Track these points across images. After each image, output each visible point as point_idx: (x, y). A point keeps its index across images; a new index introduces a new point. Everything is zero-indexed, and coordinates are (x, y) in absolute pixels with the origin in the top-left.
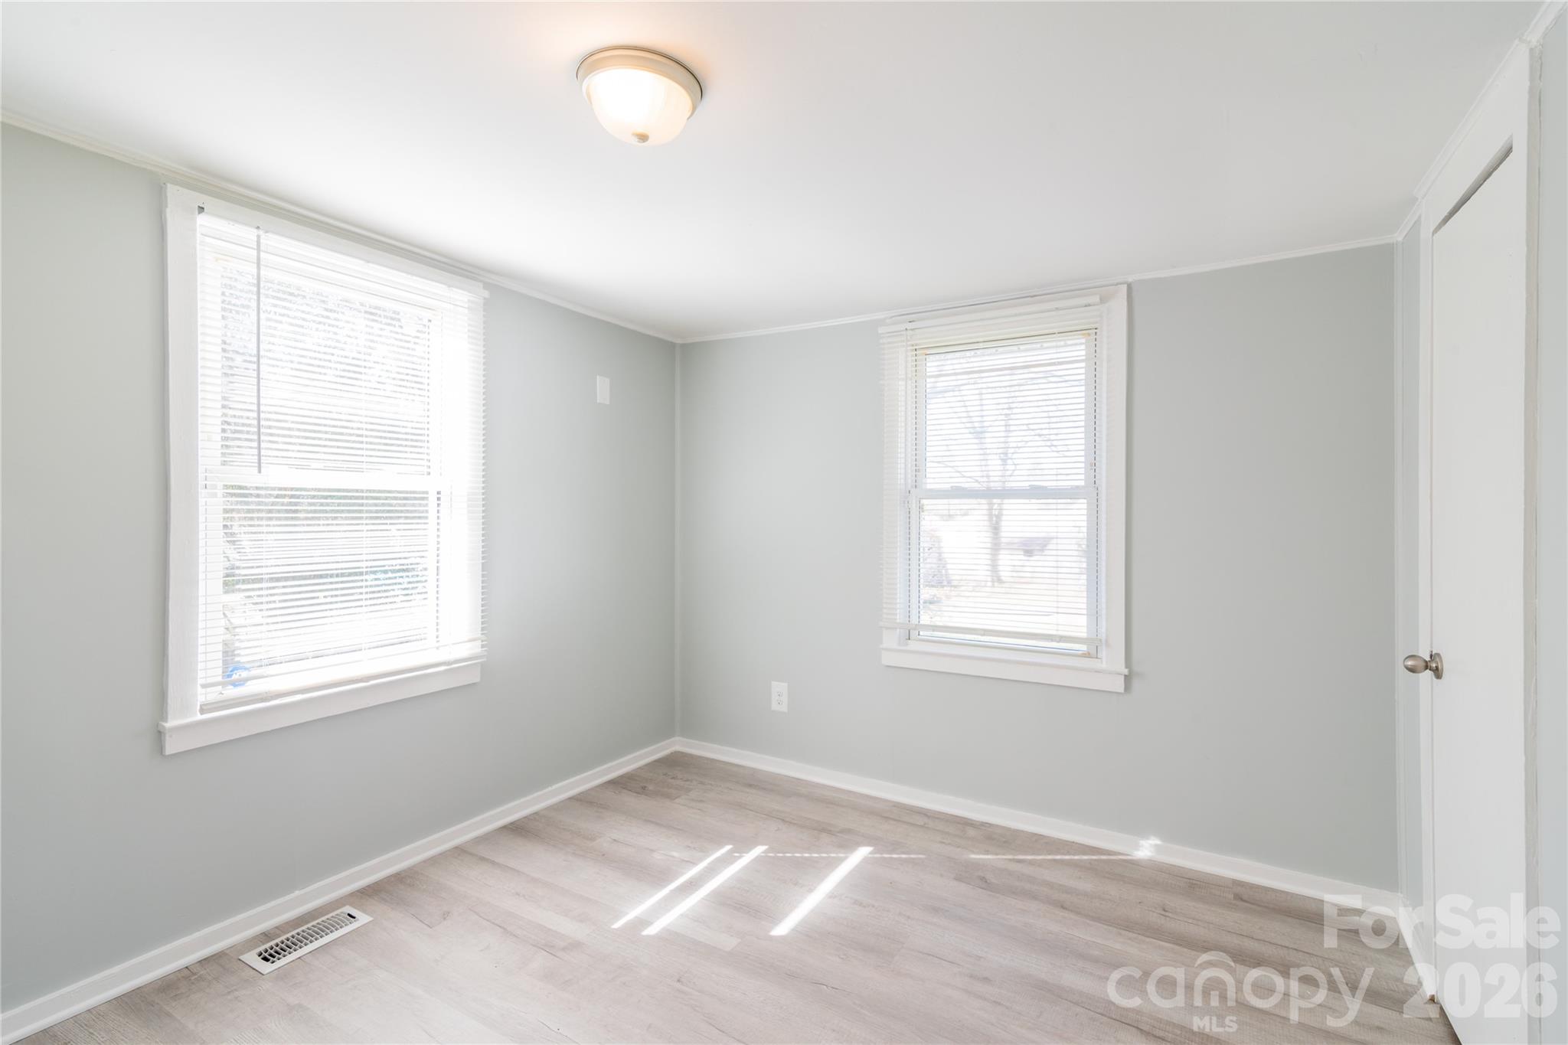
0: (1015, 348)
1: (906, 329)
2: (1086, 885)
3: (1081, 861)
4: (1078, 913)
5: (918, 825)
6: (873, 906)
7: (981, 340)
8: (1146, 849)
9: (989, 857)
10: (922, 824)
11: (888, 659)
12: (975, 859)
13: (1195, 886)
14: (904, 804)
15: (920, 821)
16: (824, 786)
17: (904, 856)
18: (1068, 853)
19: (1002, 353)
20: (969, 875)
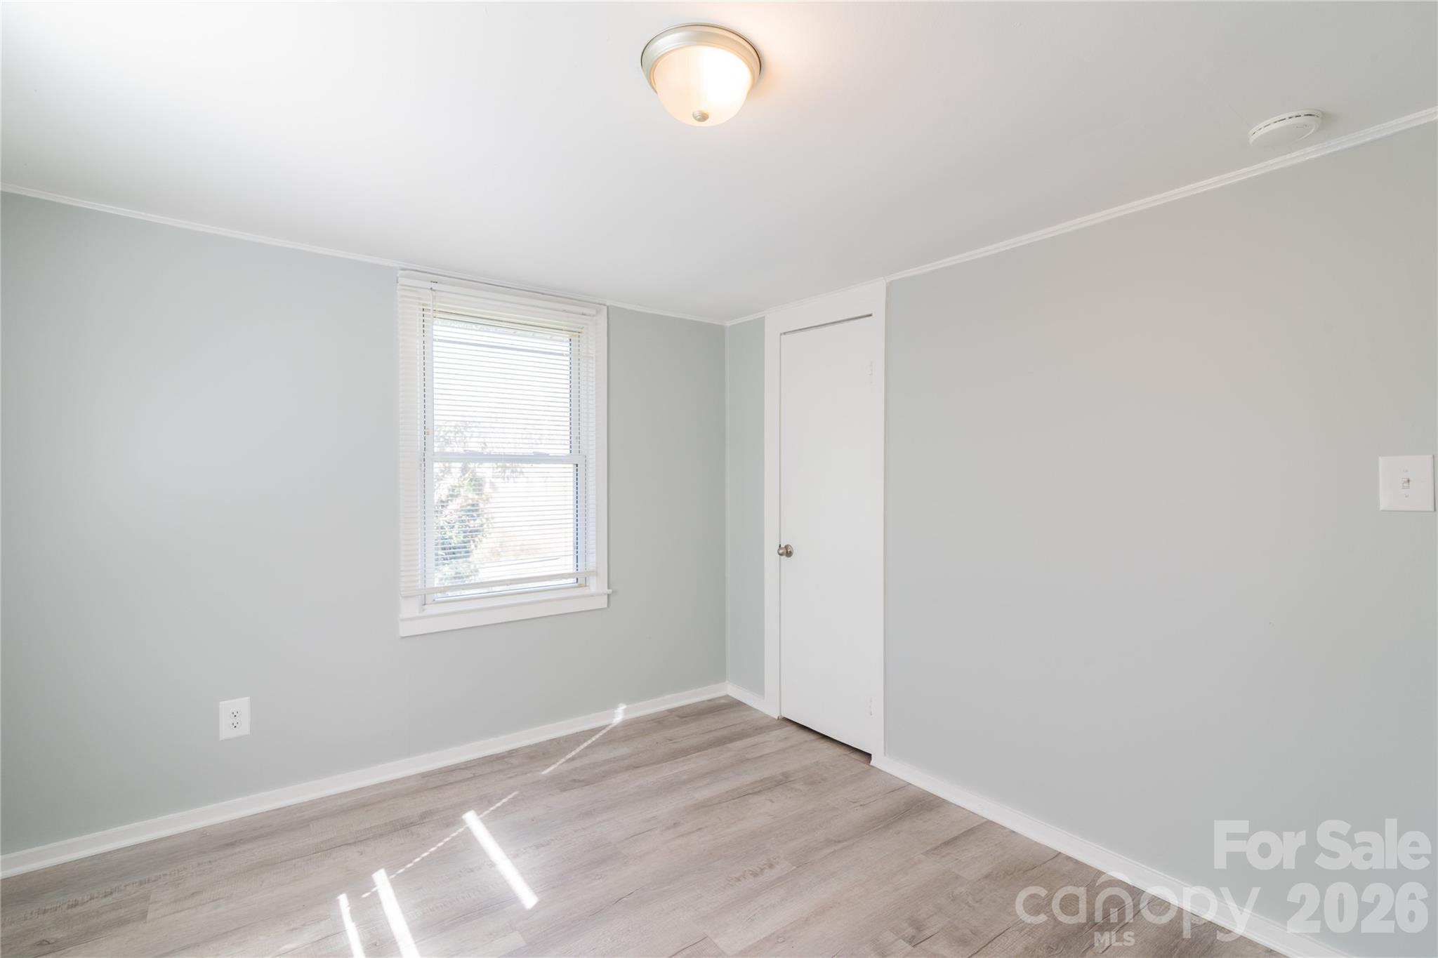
0: (512, 331)
1: (431, 289)
2: (623, 750)
3: (597, 740)
4: (647, 765)
5: (468, 779)
6: (552, 840)
7: (505, 319)
8: (619, 715)
9: (552, 768)
10: (472, 776)
11: (405, 630)
12: (550, 772)
13: (660, 722)
14: (429, 772)
15: (468, 774)
16: (329, 798)
17: (504, 800)
18: (585, 741)
19: (519, 336)
20: (562, 783)
